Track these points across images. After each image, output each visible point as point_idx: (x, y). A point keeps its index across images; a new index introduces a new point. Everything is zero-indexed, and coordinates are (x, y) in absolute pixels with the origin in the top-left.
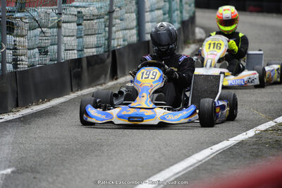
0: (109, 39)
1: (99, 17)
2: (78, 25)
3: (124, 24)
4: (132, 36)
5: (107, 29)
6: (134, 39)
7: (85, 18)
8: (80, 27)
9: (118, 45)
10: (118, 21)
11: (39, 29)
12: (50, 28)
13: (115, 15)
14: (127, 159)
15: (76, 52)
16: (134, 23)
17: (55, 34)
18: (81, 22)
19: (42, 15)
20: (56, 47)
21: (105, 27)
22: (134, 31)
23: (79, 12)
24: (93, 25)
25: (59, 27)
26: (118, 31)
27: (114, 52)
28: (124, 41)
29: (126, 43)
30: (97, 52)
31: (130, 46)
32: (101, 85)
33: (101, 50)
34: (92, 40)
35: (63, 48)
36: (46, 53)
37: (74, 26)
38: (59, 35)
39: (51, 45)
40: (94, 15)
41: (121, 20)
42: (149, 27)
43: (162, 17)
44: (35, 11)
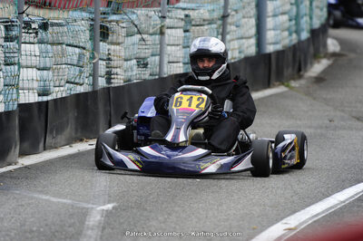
1: (211, 22)
2: (185, 31)
3: (240, 32)
4: (250, 46)
5: (220, 37)
6: (252, 50)
7: (193, 23)
8: (187, 34)
9: (233, 58)
10: (233, 28)
11: (139, 36)
12: (151, 35)
13: (230, 20)
14: (252, 197)
15: (181, 65)
16: (253, 31)
17: (158, 42)
18: (188, 28)
19: (142, 18)
20: (157, 58)
21: (218, 34)
22: (253, 41)
23: (186, 16)
24: (203, 31)
25: (162, 33)
26: (233, 40)
28: (240, 52)
29: (243, 56)
31: (247, 59)
35: (166, 60)
36: (145, 65)
37: (180, 32)
38: (161, 43)
39: (152, 55)
40: (204, 20)
41: (237, 26)
42: (270, 35)
43: (287, 25)
44: (134, 13)
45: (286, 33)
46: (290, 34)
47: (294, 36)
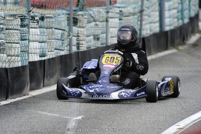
0: (140, 30)
1: (134, 14)
2: (120, 19)
3: (151, 19)
4: (156, 27)
5: (139, 23)
6: (157, 30)
7: (124, 15)
8: (121, 21)
9: (146, 34)
10: (146, 17)
11: (94, 23)
12: (101, 22)
13: (144, 13)
16: (157, 19)
17: (105, 26)
18: (122, 18)
19: (96, 13)
20: (105, 35)
21: (138, 21)
22: (158, 24)
23: (120, 11)
24: (130, 20)
25: (107, 21)
26: (146, 24)
27: (144, 39)
28: (151, 31)
29: (152, 33)
31: (155, 35)
35: (109, 36)
36: (98, 39)
37: (117, 20)
38: (107, 26)
39: (102, 33)
40: (130, 13)
41: (149, 16)
42: (167, 21)
43: (176, 15)
44: (91, 10)
45: (176, 20)
46: (178, 20)
47: (180, 21)
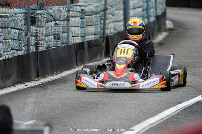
0: (104, 29)
1: (96, 13)
2: (82, 18)
3: (114, 18)
4: (120, 26)
5: (102, 21)
6: (122, 28)
7: (86, 13)
8: (83, 20)
9: (110, 33)
10: (110, 16)
11: (54, 22)
12: (62, 21)
13: (108, 11)
14: (116, 114)
15: (80, 38)
16: (122, 17)
17: (65, 25)
18: (83, 17)
19: (56, 12)
20: (65, 34)
21: (101, 20)
22: (122, 23)
23: (82, 10)
24: (92, 18)
25: (68, 20)
26: (110, 23)
27: (107, 38)
28: (114, 30)
29: (116, 32)
30: (95, 38)
31: (119, 33)
32: (98, 61)
33: (98, 36)
34: (92, 29)
35: (71, 35)
36: (59, 39)
37: (78, 19)
38: (68, 25)
39: (62, 33)
40: (93, 12)
41: (112, 15)
43: (142, 13)
44: (51, 9)
45: (141, 18)
46: (144, 19)
47: (146, 19)
